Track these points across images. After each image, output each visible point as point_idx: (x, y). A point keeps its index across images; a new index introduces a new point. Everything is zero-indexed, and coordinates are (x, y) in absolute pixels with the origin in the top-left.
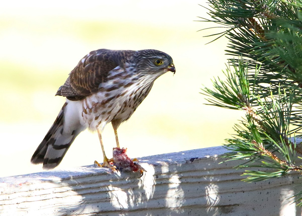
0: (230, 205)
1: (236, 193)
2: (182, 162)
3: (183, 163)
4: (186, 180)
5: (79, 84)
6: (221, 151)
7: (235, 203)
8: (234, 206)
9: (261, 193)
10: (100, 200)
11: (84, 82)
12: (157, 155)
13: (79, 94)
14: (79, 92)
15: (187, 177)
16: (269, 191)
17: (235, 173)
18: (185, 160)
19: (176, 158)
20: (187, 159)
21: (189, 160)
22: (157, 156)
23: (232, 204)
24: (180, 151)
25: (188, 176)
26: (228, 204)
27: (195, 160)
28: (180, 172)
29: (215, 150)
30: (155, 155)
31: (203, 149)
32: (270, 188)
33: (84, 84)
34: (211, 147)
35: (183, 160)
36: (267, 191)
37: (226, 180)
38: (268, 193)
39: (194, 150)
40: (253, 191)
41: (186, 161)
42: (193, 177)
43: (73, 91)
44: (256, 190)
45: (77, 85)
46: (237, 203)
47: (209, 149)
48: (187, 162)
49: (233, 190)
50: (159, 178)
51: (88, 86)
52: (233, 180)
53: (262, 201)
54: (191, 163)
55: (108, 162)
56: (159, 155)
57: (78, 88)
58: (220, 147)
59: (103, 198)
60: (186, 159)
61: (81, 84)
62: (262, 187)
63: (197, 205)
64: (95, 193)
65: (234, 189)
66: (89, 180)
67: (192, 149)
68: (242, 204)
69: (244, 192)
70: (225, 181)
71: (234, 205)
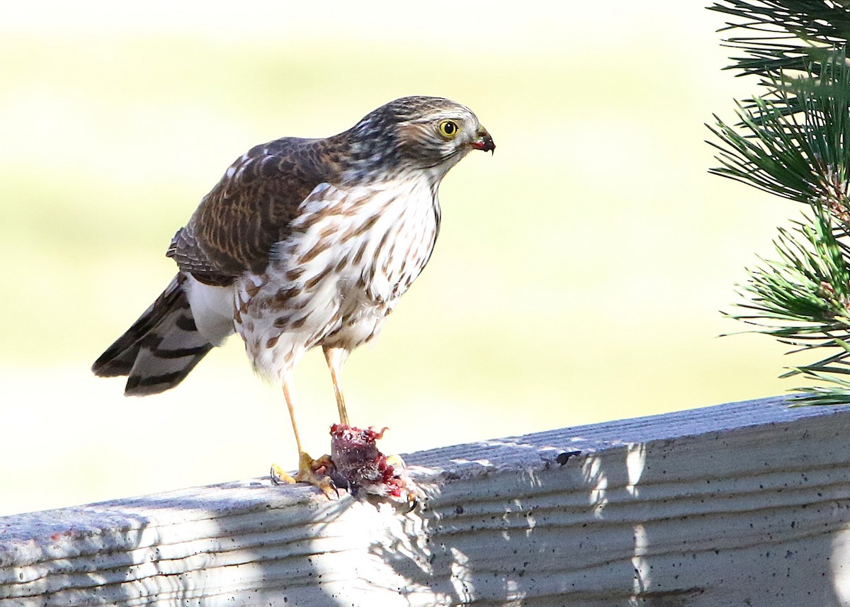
0: (677, 592)
1: (694, 556)
2: (534, 465)
3: (535, 468)
4: (545, 519)
5: (216, 243)
6: (648, 431)
7: (691, 585)
8: (690, 596)
9: (768, 554)
10: (291, 580)
11: (231, 240)
12: (460, 445)
13: (218, 269)
14: (216, 265)
15: (550, 510)
16: (792, 547)
17: (690, 495)
18: (545, 460)
19: (514, 453)
20: (547, 457)
21: (554, 458)
22: (458, 448)
23: (685, 588)
24: (527, 434)
25: (551, 506)
26: (672, 588)
27: (570, 458)
28: (528, 494)
29: (630, 428)
30: (453, 446)
31: (595, 425)
32: (796, 540)
33: (230, 246)
34: (617, 419)
35: (536, 460)
36: (787, 549)
37: (664, 515)
38: (789, 553)
39: (570, 429)
40: (746, 547)
41: (544, 462)
42: (567, 509)
43: (203, 260)
44: (754, 545)
45: (212, 245)
46: (699, 584)
47: (614, 425)
48: (547, 465)
49: (685, 548)
50: (464, 514)
51: (241, 251)
52: (685, 517)
53: (772, 577)
54: (560, 468)
55: (314, 470)
56: (464, 445)
57: (216, 255)
58: (645, 419)
59: (299, 575)
60: (543, 457)
61: (223, 246)
62: (771, 538)
63: (578, 592)
64: (276, 559)
65: (690, 542)
66: (256, 521)
67: (564, 427)
68: (712, 587)
69: (717, 552)
70: (662, 520)
71: (689, 591)
